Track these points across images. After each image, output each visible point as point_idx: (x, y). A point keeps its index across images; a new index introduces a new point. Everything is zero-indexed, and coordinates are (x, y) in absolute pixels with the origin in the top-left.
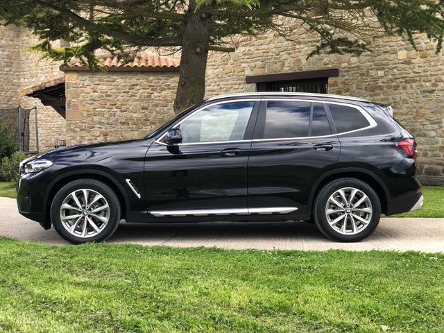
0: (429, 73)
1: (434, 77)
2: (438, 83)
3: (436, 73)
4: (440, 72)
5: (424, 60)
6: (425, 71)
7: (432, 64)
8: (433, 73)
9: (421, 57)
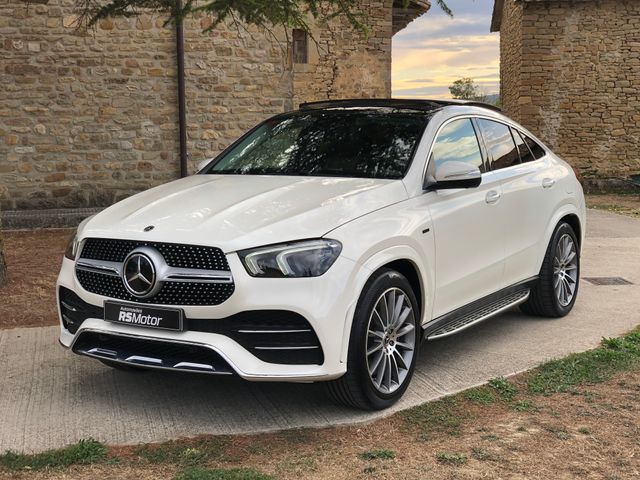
0: (116, 53)
1: (125, 60)
2: (131, 69)
3: (128, 54)
4: (135, 53)
5: (108, 32)
6: (110, 50)
7: (122, 39)
9: (102, 27)
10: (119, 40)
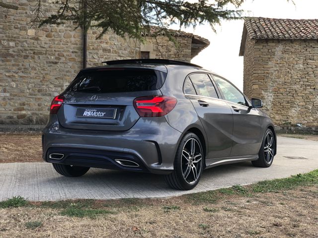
0: (53, 49)
1: (57, 53)
2: (60, 57)
3: (59, 50)
4: (62, 50)
5: (50, 39)
6: (50, 47)
7: (56, 42)
8: (57, 49)
9: (46, 36)
10: (54, 43)
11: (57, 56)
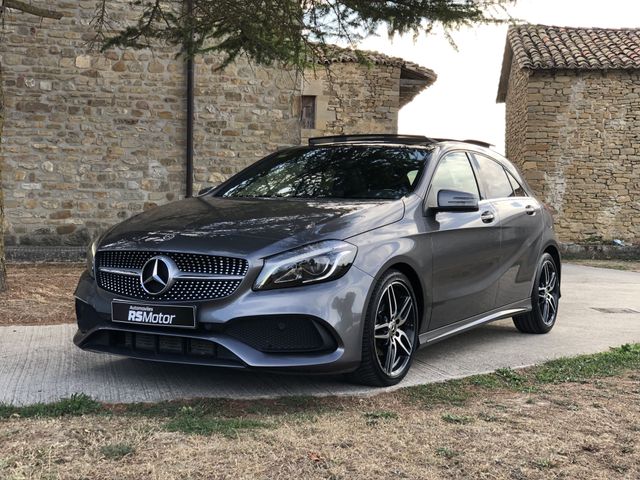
0: (128, 95)
1: (136, 102)
2: (142, 111)
3: (138, 95)
4: (146, 95)
5: (120, 73)
6: (120, 91)
7: (133, 81)
8: (134, 95)
9: (114, 69)
10: (130, 82)
11: (135, 108)
